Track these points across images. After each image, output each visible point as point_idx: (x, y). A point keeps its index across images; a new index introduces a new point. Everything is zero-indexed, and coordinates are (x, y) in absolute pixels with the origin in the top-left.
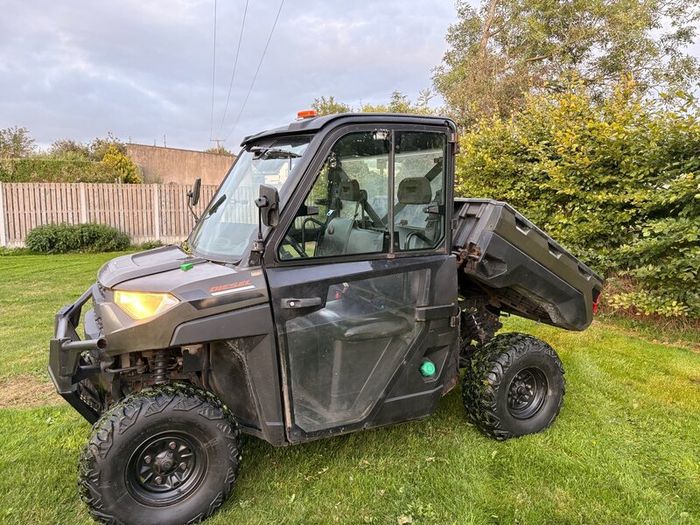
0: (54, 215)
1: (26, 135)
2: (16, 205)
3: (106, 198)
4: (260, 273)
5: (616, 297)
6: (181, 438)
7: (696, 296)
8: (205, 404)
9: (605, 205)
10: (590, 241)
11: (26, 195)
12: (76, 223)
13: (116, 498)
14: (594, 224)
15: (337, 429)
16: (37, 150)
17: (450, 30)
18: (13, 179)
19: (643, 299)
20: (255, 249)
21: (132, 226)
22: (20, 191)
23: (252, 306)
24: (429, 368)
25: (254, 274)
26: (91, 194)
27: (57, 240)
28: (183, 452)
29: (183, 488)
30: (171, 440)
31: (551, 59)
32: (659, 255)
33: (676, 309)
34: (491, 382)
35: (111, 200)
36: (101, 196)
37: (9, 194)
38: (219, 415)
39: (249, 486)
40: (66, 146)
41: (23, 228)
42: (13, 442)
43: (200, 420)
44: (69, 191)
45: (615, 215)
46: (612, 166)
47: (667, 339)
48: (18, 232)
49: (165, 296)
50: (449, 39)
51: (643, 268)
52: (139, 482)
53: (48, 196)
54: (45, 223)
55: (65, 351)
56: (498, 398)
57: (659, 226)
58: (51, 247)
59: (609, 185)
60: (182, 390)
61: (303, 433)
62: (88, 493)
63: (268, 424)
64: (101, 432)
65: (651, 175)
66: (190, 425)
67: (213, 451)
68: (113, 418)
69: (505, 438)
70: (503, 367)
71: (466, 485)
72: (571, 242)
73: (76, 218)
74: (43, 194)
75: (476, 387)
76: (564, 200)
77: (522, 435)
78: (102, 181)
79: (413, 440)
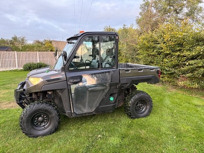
0: (31, 60)
1: (25, 38)
2: (20, 58)
3: (44, 56)
4: (64, 73)
5: (180, 83)
6: (45, 114)
7: (203, 82)
8: (50, 106)
9: (179, 56)
10: (174, 66)
11: (23, 55)
12: (36, 63)
13: (28, 128)
14: (175, 61)
15: (86, 114)
16: (28, 43)
17: (141, 5)
18: (22, 51)
19: (188, 83)
20: (63, 67)
21: (51, 63)
22: (21, 54)
23: (62, 81)
24: (112, 99)
25: (62, 73)
26: (40, 54)
27: (31, 67)
28: (45, 117)
29: (45, 126)
30: (43, 114)
31: (170, 13)
32: (193, 71)
33: (196, 86)
34: (130, 103)
35: (45, 56)
36: (43, 55)
37: (18, 55)
38: (54, 109)
39: (64, 127)
40: (37, 41)
41: (22, 64)
42: (9, 116)
43: (49, 110)
44: (34, 54)
45: (181, 59)
46: (181, 45)
47: (194, 95)
48: (21, 65)
49: (40, 79)
50: (141, 8)
51: (188, 74)
52: (34, 124)
53: (29, 55)
54: (28, 63)
55: (17, 92)
56: (132, 107)
57: (192, 62)
58: (29, 69)
59: (180, 50)
60: (45, 102)
61: (76, 114)
62: (21, 126)
63: (67, 111)
64: (24, 111)
65: (191, 47)
66: (46, 111)
67: (52, 117)
68: (27, 108)
69: (134, 118)
70: (133, 99)
71: (119, 129)
72: (168, 67)
73: (36, 61)
74: (27, 55)
75: (126, 104)
76: (167, 55)
77: (139, 118)
78: (44, 51)
79: (110, 118)
